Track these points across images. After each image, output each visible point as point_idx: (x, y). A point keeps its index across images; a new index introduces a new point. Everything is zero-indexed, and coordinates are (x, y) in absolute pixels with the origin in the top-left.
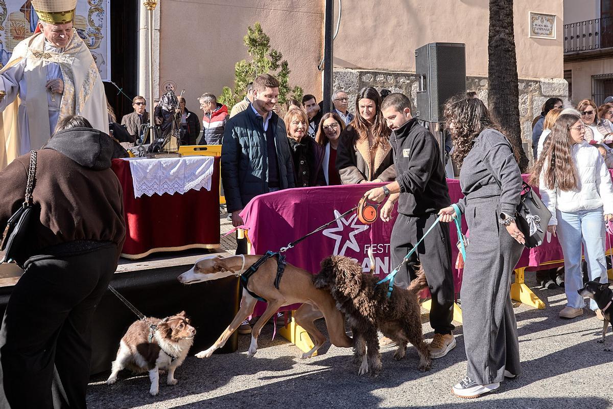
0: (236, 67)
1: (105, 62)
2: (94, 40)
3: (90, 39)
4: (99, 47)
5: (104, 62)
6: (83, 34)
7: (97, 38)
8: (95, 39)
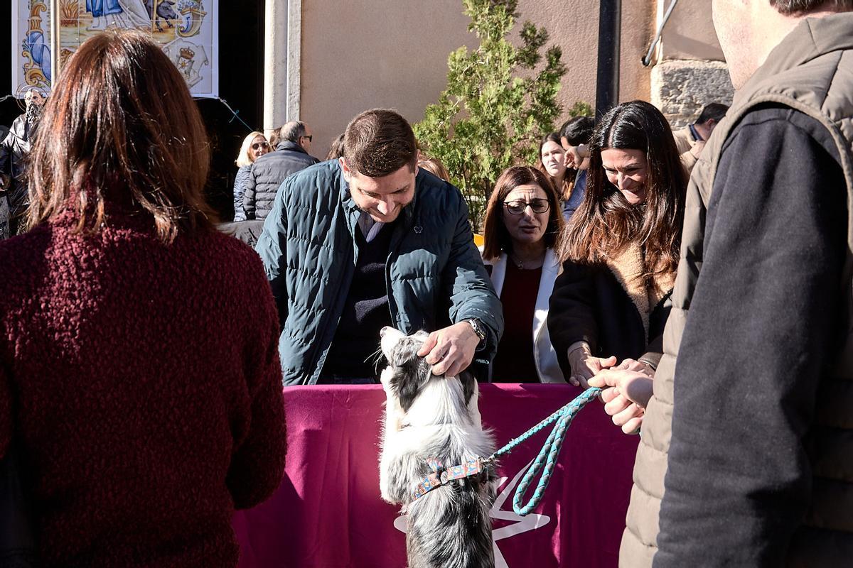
0: (450, 63)
1: (209, 60)
2: (190, 21)
3: (183, 18)
4: (198, 33)
5: (207, 60)
6: (171, 10)
7: (196, 16)
8: (191, 17)
